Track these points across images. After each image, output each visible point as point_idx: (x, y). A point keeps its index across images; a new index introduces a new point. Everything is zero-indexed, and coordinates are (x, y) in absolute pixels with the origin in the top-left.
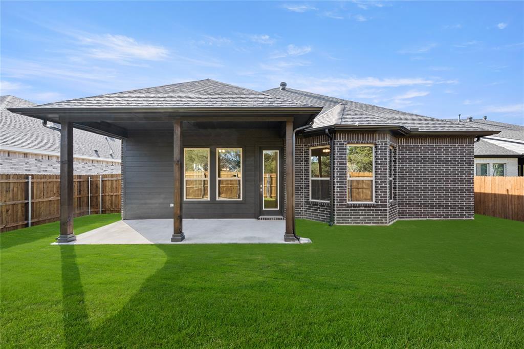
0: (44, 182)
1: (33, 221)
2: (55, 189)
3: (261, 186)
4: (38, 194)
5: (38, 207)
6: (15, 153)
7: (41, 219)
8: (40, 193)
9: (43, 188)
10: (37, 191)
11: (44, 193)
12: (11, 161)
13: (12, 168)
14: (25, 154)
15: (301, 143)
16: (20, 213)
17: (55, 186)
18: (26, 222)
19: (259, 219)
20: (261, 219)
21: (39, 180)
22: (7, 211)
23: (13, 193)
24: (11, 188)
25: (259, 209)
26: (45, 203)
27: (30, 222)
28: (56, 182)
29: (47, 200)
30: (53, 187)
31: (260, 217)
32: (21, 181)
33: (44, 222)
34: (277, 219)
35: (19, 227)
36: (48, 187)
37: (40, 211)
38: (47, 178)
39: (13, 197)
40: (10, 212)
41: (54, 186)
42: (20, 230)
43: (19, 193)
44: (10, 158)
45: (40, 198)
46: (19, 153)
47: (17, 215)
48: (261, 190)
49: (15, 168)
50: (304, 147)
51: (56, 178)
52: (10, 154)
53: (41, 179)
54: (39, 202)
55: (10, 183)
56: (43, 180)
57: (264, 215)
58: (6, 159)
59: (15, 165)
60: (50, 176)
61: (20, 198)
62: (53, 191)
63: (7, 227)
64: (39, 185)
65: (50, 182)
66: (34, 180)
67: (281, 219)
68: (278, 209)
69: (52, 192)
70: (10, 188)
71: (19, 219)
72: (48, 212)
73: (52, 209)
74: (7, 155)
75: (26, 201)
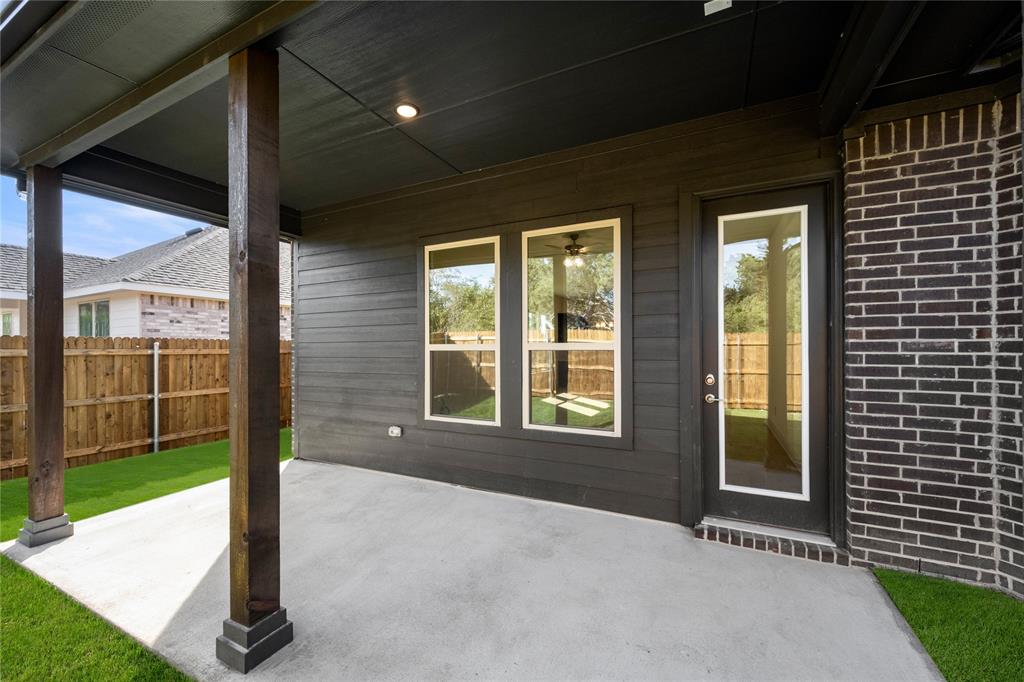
0: (191, 356)
1: (165, 438)
2: (217, 370)
3: (710, 379)
4: (179, 380)
5: (179, 408)
6: (203, 300)
7: (183, 435)
8: (184, 379)
9: (191, 367)
10: (175, 373)
11: (191, 378)
12: (196, 316)
13: (198, 329)
14: (220, 303)
15: (970, 133)
16: (136, 421)
17: (217, 364)
18: (150, 441)
19: (699, 534)
20: (712, 535)
21: (179, 351)
22: (108, 416)
23: (121, 380)
24: (117, 365)
25: (699, 487)
26: (194, 400)
27: (156, 441)
28: (220, 355)
29: (197, 393)
30: (213, 367)
31: (707, 522)
32: (138, 353)
33: (192, 440)
34: (800, 549)
35: (134, 450)
36: (201, 366)
37: (183, 417)
38: (200, 345)
39: (121, 387)
40: (114, 419)
41: (214, 363)
42: (136, 458)
43: (135, 377)
44: (194, 310)
45: (182, 389)
46: (210, 301)
47: (130, 426)
48: (711, 398)
49: (204, 330)
50: (997, 153)
51: (221, 348)
52: (195, 303)
53: (184, 348)
54: (181, 397)
55: (113, 356)
56: (188, 351)
57: (723, 514)
58: (188, 312)
59: (203, 323)
60: (206, 343)
61: (137, 390)
62: (214, 375)
63: (105, 450)
64: (180, 362)
65: (205, 356)
66: (167, 352)
67: (828, 556)
68: (805, 496)
69: (211, 377)
70: (113, 366)
71: (134, 434)
72: (201, 420)
73: (211, 413)
74: (189, 304)
75: (150, 397)
